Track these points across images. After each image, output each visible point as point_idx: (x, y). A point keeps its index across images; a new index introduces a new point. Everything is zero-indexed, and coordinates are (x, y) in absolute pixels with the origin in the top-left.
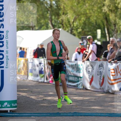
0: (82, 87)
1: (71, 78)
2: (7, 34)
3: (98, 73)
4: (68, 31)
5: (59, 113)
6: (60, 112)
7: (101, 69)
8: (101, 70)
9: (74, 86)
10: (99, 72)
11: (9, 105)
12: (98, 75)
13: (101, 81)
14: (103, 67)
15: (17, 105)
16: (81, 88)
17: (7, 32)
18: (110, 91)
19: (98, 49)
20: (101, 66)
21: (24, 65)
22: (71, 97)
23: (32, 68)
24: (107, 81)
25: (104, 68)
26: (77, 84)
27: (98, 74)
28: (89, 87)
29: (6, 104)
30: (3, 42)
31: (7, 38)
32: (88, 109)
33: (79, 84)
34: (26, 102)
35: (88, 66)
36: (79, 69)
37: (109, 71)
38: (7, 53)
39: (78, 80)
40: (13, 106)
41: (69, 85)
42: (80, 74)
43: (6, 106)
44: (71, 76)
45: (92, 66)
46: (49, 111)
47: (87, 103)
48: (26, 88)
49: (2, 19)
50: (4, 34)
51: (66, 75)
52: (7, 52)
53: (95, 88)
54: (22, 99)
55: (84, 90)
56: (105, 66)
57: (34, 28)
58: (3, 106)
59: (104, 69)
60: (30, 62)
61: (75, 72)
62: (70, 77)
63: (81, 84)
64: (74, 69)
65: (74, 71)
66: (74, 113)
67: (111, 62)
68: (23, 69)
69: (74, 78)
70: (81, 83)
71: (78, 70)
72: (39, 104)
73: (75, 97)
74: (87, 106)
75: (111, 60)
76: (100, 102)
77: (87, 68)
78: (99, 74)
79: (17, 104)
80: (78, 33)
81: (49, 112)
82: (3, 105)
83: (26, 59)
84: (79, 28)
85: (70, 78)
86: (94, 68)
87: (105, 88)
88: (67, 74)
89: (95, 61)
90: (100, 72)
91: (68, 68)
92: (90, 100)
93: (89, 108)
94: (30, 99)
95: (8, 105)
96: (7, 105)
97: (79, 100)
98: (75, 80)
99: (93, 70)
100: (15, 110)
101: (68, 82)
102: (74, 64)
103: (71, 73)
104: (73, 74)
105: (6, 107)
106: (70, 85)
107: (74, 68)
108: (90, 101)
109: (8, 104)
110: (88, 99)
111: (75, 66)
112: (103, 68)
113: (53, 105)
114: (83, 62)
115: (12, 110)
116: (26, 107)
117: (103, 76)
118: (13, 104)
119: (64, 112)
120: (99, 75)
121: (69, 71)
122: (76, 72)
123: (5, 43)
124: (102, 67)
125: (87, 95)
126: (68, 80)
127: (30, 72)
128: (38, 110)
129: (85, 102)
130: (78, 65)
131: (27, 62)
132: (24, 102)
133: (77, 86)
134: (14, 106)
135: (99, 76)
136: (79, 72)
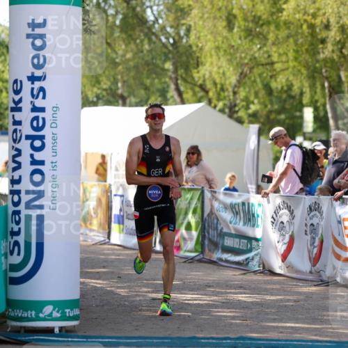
0: (259, 267)
1: (229, 242)
2: (54, 115)
3: (305, 228)
4: (222, 111)
5: (195, 338)
6: (198, 335)
7: (313, 216)
8: (315, 221)
9: (238, 263)
10: (309, 225)
11: (58, 312)
12: (306, 234)
13: (315, 250)
14: (319, 212)
15: (78, 313)
16: (258, 269)
17: (55, 109)
18: (338, 279)
19: (307, 162)
20: (314, 208)
21: (99, 201)
22: (231, 293)
23: (121, 210)
24: (331, 251)
25: (324, 215)
26: (247, 259)
27: (306, 231)
28: (280, 267)
29: (48, 309)
30: (42, 138)
31: (54, 125)
32: (277, 327)
33: (253, 259)
34: (103, 306)
35: (280, 207)
36: (253, 215)
37: (339, 222)
38: (55, 168)
39: (249, 246)
40: (69, 316)
41: (224, 259)
42: (254, 230)
43: (48, 316)
44: (230, 235)
45: (289, 208)
46: (169, 332)
47: (273, 311)
48: (104, 267)
49: (41, 75)
50: (47, 115)
51: (215, 232)
52: (54, 164)
53: (298, 271)
54: (94, 297)
55: (265, 274)
56: (324, 209)
57: (128, 101)
58: (41, 315)
59: (322, 218)
60: (115, 195)
61: (242, 223)
62: (226, 238)
63: (257, 259)
64: (238, 216)
65: (238, 220)
66: (237, 339)
67: (344, 199)
68: (96, 213)
69: (237, 240)
70: (256, 255)
71: (250, 220)
72: (140, 310)
73: (241, 293)
74: (275, 319)
75: (342, 192)
76: (309, 309)
77: (275, 212)
78: (308, 230)
79: (81, 310)
80: (250, 116)
81: (167, 336)
82: (41, 312)
83: (105, 186)
84: (253, 103)
85: (226, 241)
86: (295, 213)
87: (324, 272)
88: (219, 228)
89: (297, 193)
90: (312, 225)
91: (221, 213)
92: (281, 304)
93: (280, 325)
94: (116, 296)
95: (54, 312)
96: (52, 313)
97: (252, 303)
98: (241, 247)
99: (293, 219)
100: (74, 326)
101: (220, 251)
102: (239, 201)
103: (228, 227)
104: (235, 229)
105: (50, 317)
106: (227, 261)
107: (237, 213)
108: (282, 306)
109: (54, 309)
110: (277, 300)
111: (241, 208)
112: (322, 215)
113: (180, 315)
114: (263, 197)
115: (64, 327)
116: (104, 319)
117: (320, 235)
118: (69, 310)
119: (209, 336)
120: (308, 233)
121: (225, 221)
122: (245, 224)
123: (48, 141)
124: (317, 213)
125: (273, 289)
126: (220, 246)
127: (115, 223)
128: (136, 329)
129: (268, 309)
130: (251, 205)
131: (109, 194)
132: (97, 306)
133: (247, 264)
134: (71, 315)
135: (309, 237)
136: (254, 226)
